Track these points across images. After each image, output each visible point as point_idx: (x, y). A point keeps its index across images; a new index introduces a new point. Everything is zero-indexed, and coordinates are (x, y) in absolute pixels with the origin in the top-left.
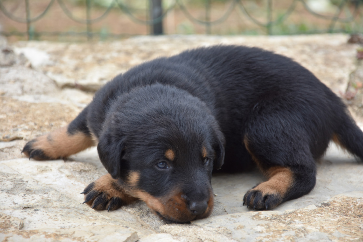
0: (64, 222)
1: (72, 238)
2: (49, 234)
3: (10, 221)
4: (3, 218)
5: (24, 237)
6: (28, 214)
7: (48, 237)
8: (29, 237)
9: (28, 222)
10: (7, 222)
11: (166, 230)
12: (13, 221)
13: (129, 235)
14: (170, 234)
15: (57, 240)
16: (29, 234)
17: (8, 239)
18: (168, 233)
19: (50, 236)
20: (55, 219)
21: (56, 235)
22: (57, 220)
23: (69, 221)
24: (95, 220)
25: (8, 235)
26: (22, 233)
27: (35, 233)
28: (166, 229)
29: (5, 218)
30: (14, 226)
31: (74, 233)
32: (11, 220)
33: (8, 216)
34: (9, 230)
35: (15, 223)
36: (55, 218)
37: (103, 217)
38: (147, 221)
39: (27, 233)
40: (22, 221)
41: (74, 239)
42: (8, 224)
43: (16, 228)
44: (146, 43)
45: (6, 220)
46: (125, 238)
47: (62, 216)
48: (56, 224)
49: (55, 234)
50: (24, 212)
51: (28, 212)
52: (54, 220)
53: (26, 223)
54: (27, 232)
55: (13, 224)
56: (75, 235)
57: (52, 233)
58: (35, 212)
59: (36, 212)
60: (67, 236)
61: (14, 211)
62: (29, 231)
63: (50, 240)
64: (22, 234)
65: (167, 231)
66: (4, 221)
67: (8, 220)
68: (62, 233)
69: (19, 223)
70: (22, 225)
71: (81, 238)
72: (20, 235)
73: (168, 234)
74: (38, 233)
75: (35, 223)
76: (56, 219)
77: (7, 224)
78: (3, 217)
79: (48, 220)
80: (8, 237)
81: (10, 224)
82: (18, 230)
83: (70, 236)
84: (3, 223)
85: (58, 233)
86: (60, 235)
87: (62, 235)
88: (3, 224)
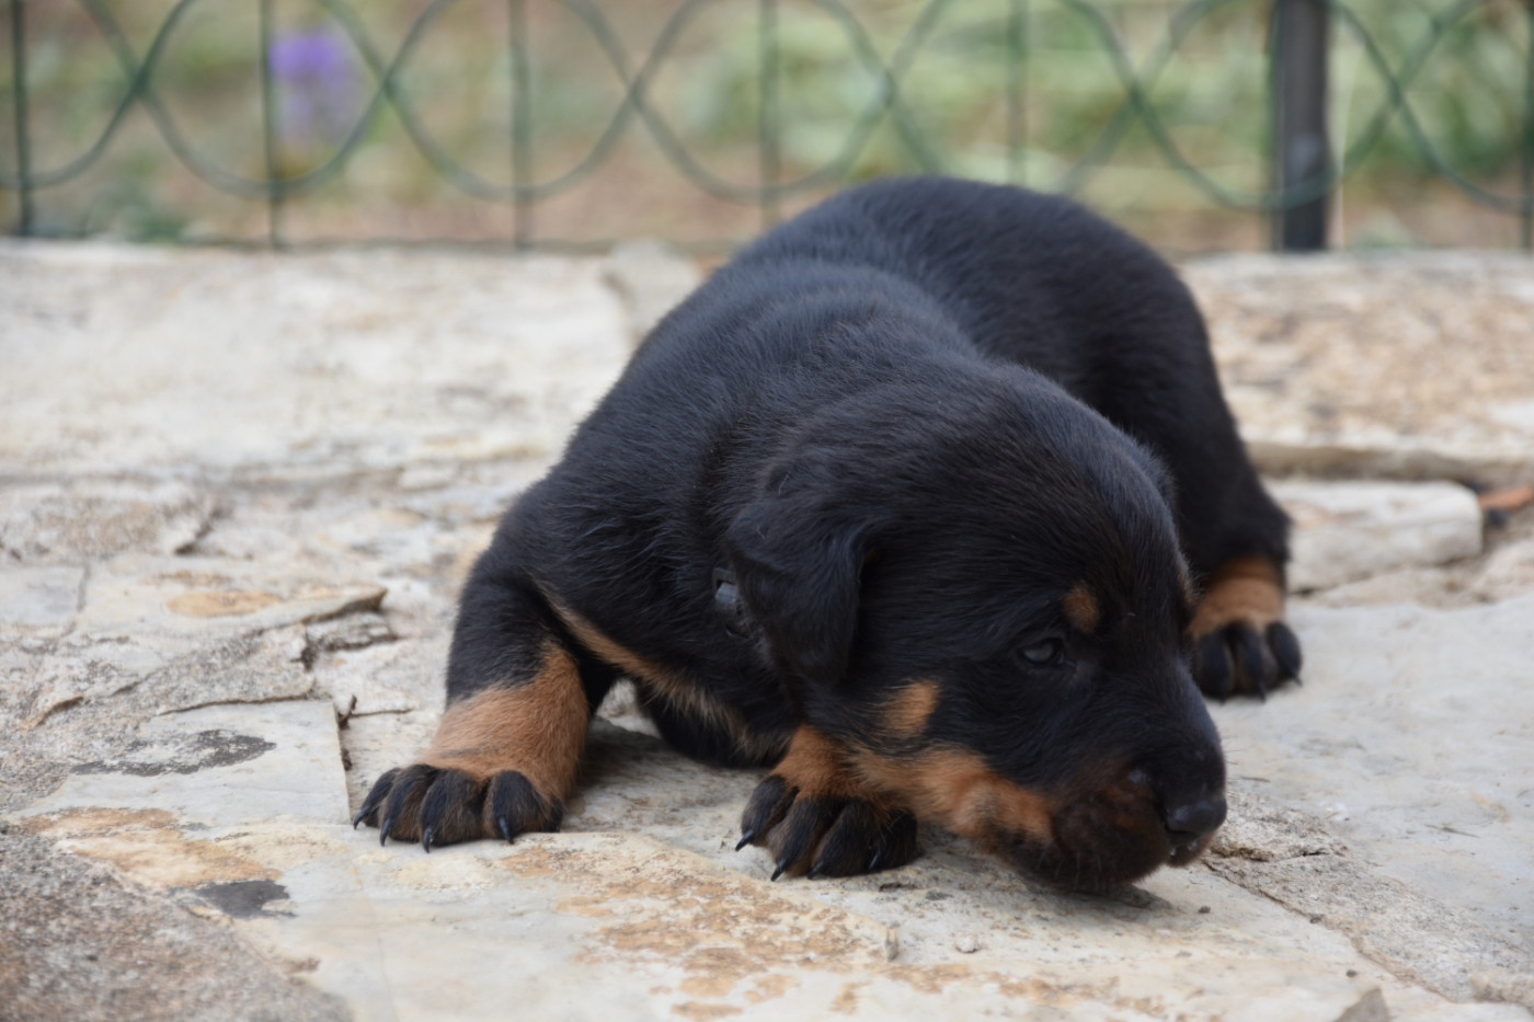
0: (1054, 944)
1: (1113, 1000)
2: (1014, 981)
3: (843, 929)
4: (817, 918)
5: (918, 987)
6: (906, 908)
7: (1011, 992)
8: (935, 989)
9: (911, 940)
10: (836, 932)
11: (1500, 991)
12: (857, 927)
13: (1351, 999)
14: (1522, 1004)
15: (1053, 1005)
16: (932, 979)
17: (857, 992)
18: (1511, 1002)
19: (1019, 990)
20: (1018, 932)
21: (1045, 986)
22: (1026, 938)
23: (1076, 942)
24: (1186, 942)
25: (853, 978)
26: (906, 972)
27: (956, 976)
28: (1500, 987)
29: (825, 917)
30: (866, 947)
31: (1114, 981)
32: (850, 922)
33: (832, 910)
34: (851, 962)
35: (868, 938)
36: (1016, 929)
37: (1216, 931)
38: (1403, 955)
39: (925, 973)
40: (892, 932)
41: (1121, 1003)
42: (839, 939)
43: (875, 953)
44: (1262, 283)
45: (831, 926)
46: (1337, 1010)
47: (1045, 923)
48: (1026, 951)
49: (1039, 982)
50: (888, 899)
51: (906, 902)
52: (1016, 935)
53: (905, 942)
54: (924, 970)
55: (859, 940)
56: (1123, 989)
57: (1026, 979)
58: (932, 903)
59: (936, 902)
60: (1087, 991)
61: (846, 896)
62: (930, 967)
63: (1022, 1004)
64: (907, 978)
65: (1505, 994)
66: (821, 929)
67: (837, 926)
68: (1065, 982)
69: (884, 939)
70: (892, 948)
71: (1147, 1000)
72: (901, 982)
73: (1513, 1007)
74: (968, 975)
75: (940, 944)
76: (1024, 931)
77: (836, 941)
78: (813, 913)
79: (992, 935)
80: (853, 986)
81: (849, 941)
82: (886, 961)
83: (1102, 992)
84: (821, 933)
85: (1051, 981)
86: (1060, 988)
87: (1067, 989)
88: (821, 938)
